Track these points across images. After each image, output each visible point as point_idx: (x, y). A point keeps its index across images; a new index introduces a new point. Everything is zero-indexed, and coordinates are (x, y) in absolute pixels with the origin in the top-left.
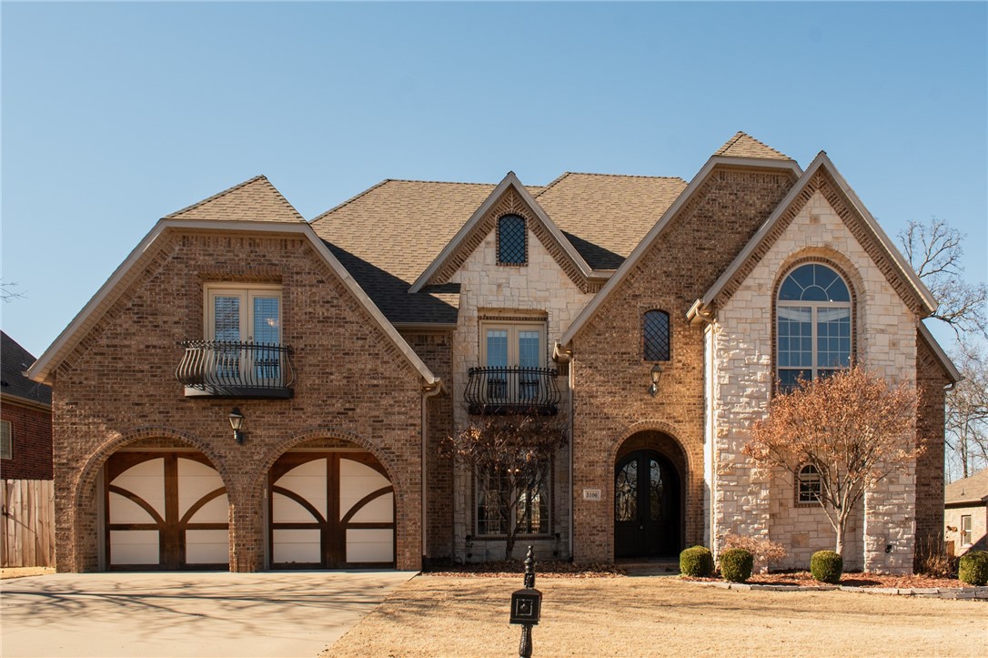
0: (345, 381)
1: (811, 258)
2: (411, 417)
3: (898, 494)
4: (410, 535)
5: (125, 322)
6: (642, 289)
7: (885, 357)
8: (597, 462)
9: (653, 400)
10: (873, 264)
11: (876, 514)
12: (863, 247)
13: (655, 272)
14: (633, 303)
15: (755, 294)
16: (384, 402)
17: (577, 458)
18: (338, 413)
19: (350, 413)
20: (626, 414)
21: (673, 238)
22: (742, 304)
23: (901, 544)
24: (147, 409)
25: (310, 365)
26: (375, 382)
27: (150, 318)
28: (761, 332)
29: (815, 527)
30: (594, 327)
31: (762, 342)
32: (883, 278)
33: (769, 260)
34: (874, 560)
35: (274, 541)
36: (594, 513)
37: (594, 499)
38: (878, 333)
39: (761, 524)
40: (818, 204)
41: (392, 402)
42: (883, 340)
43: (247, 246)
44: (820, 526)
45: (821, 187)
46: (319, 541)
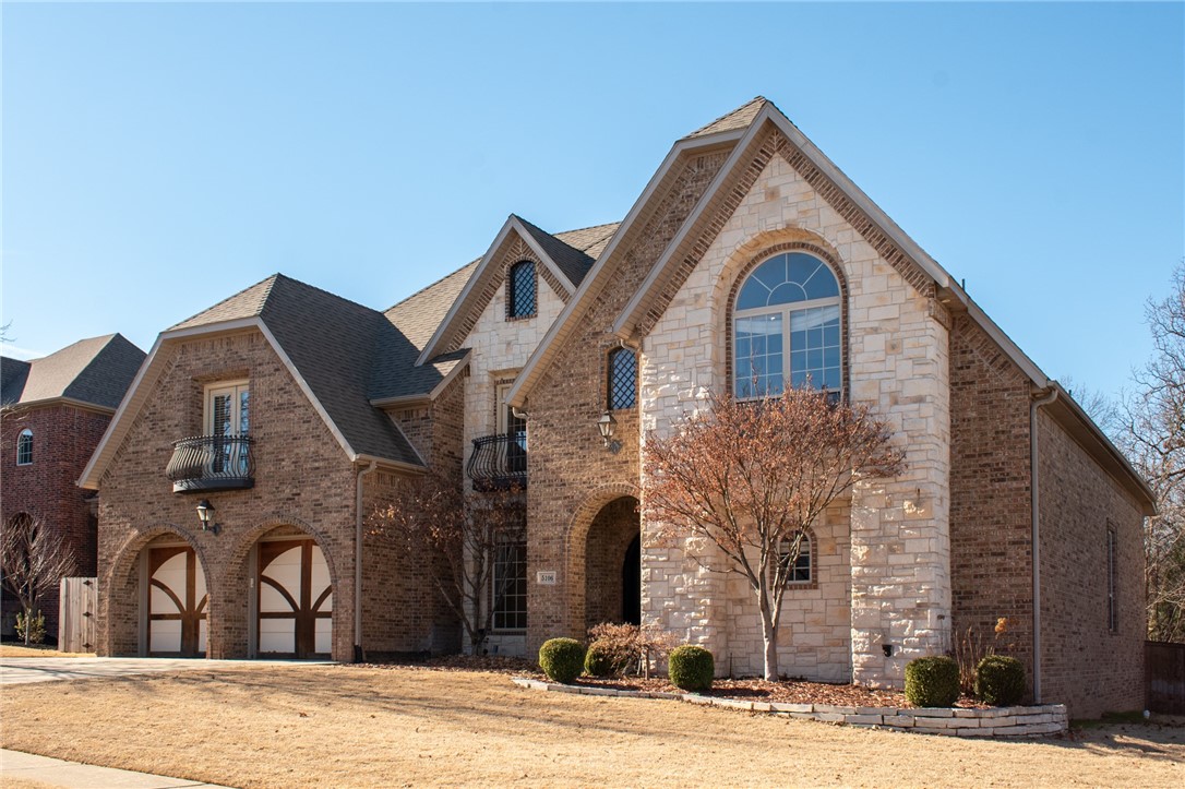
0: (293, 466)
1: (779, 246)
2: (345, 499)
3: (904, 567)
4: (343, 623)
5: (144, 429)
6: (603, 324)
7: (881, 367)
8: (552, 538)
9: (616, 459)
10: (858, 236)
11: (867, 598)
12: (843, 215)
13: (618, 300)
14: (593, 342)
15: (689, 308)
16: (323, 485)
17: (531, 535)
18: (288, 499)
19: (296, 498)
20: (585, 478)
21: (639, 256)
22: (674, 325)
23: (909, 644)
24: (156, 506)
25: (267, 454)
26: (317, 465)
27: (160, 424)
28: (699, 357)
29: (800, 617)
30: (550, 377)
31: (701, 370)
32: (875, 254)
33: (710, 261)
34: (866, 667)
35: (261, 630)
36: (549, 600)
37: (548, 583)
38: (868, 333)
39: (700, 612)
40: (778, 173)
41: (329, 484)
42: (875, 343)
43: (225, 346)
44: (809, 617)
45: (779, 149)
46: (293, 630)
